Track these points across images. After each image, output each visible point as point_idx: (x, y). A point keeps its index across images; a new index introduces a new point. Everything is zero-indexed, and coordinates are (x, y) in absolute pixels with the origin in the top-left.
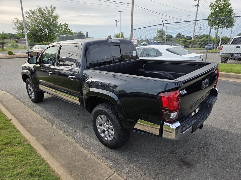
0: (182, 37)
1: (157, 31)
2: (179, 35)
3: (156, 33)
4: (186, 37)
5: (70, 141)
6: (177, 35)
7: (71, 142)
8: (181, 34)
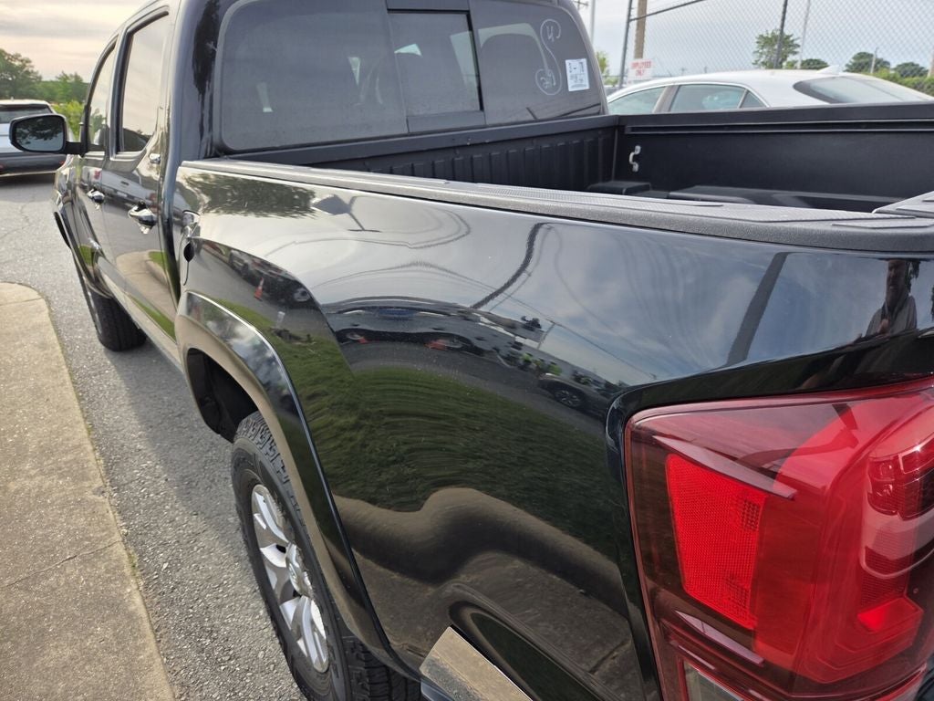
0: (875, 66)
1: (762, 36)
2: (862, 61)
3: (755, 47)
4: (895, 69)
5: (132, 608)
6: (854, 58)
7: (131, 616)
8: (870, 56)
